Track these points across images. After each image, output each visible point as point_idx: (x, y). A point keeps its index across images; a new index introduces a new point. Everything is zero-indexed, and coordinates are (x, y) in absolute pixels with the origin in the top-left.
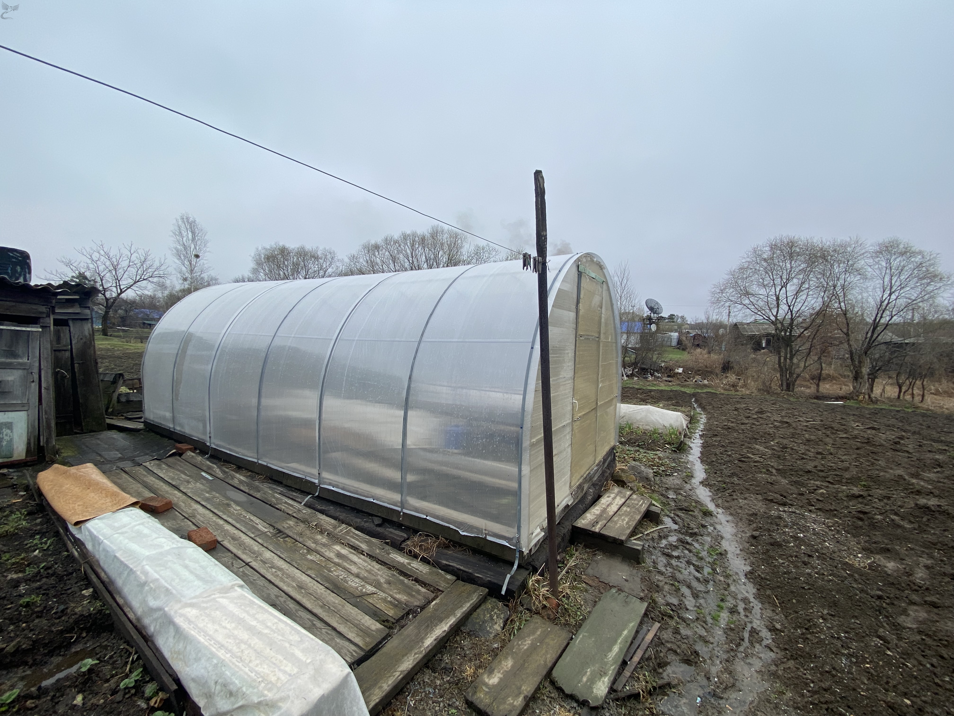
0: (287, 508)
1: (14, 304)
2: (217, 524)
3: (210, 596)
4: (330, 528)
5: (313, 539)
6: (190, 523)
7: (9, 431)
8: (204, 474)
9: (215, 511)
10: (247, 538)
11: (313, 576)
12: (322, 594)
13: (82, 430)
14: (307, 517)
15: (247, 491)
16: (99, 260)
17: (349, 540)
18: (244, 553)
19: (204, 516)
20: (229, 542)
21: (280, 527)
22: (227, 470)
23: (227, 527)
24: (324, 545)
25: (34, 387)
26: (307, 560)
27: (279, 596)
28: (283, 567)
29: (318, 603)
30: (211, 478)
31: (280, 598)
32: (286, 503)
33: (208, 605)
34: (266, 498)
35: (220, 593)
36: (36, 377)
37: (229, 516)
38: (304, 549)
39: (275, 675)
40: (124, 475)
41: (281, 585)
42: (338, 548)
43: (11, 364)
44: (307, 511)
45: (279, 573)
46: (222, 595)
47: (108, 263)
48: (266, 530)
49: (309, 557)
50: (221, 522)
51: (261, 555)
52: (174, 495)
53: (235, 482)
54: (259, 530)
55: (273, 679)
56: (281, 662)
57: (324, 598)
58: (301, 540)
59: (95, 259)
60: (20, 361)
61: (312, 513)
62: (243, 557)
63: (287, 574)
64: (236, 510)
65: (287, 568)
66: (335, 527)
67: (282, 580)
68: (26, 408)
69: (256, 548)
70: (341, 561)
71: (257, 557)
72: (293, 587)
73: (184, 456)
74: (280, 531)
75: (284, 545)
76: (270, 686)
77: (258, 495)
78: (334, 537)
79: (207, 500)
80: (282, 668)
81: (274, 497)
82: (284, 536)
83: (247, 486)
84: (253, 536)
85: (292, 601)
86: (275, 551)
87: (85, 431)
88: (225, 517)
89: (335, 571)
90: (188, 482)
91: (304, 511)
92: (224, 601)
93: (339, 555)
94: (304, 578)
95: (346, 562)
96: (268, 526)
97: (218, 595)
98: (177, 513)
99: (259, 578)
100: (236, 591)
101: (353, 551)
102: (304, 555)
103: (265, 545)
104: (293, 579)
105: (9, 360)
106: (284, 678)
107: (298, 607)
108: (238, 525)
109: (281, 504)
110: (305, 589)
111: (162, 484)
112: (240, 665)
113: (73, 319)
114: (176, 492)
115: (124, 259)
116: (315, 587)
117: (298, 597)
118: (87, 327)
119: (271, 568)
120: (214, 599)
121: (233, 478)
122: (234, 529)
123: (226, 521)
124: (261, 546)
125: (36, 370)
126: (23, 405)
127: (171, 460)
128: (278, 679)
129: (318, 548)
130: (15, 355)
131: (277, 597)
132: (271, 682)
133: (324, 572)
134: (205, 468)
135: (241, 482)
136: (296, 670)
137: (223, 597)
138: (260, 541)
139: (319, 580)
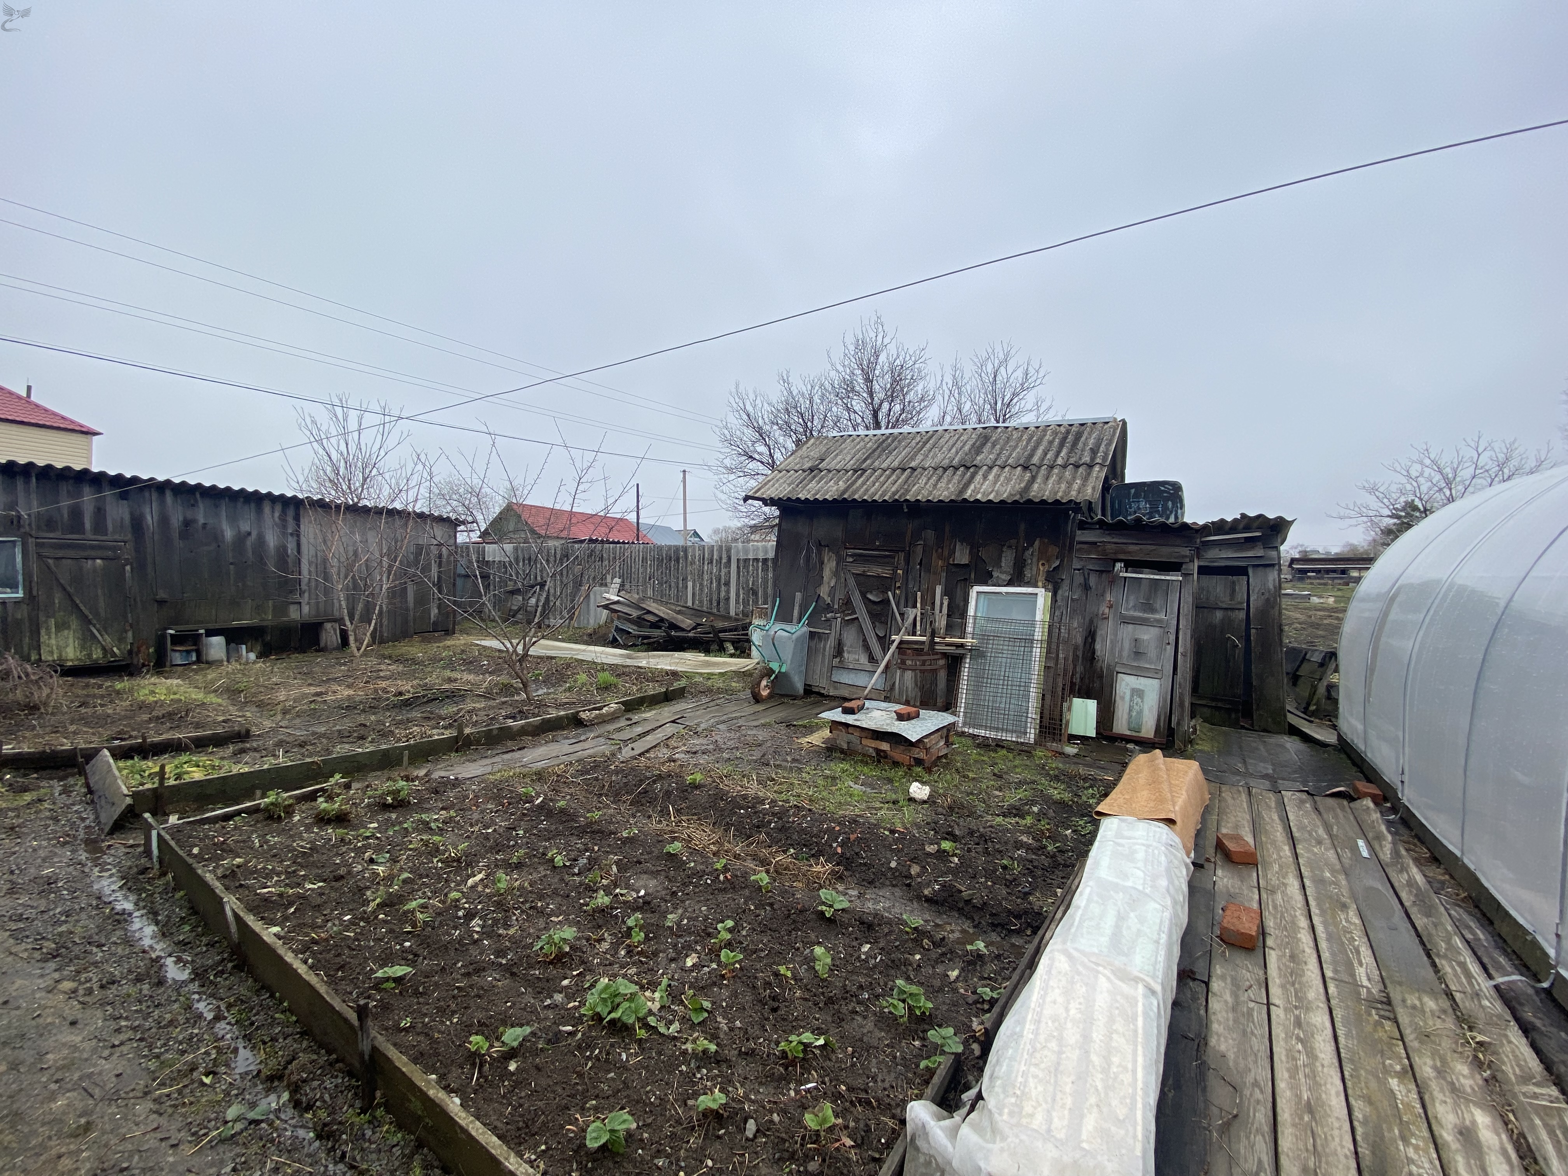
0: (1456, 974)
1: (1154, 547)
2: (1294, 923)
3: (1098, 965)
4: (1510, 1070)
5: (1444, 1061)
6: (1257, 897)
7: (1139, 700)
8: (1361, 843)
9: (1312, 903)
10: (1317, 971)
11: (1358, 1115)
12: (1335, 1153)
13: (1252, 725)
14: (1481, 1015)
15: (1407, 904)
16: (1422, 474)
17: (1533, 1127)
18: (1283, 986)
19: (1287, 899)
20: (1279, 958)
21: (1396, 995)
22: (1403, 852)
23: (1305, 937)
24: (1455, 1090)
25: (1170, 650)
26: (1383, 1083)
27: (1259, 1087)
28: (1322, 1056)
29: (1307, 1159)
30: (1365, 854)
31: (1257, 1091)
32: (1463, 965)
33: (1084, 972)
34: (1430, 935)
35: (1113, 972)
36: (1172, 638)
37: (1325, 924)
38: (1400, 1063)
39: (1035, 1108)
40: (1244, 797)
41: (1282, 1075)
42: (1482, 1120)
43: (1147, 619)
44: (1493, 1005)
45: (1303, 1059)
46: (1112, 977)
47: (1437, 477)
48: (1366, 983)
49: (1394, 1083)
50: (1303, 923)
51: (1308, 1009)
52: (1279, 850)
53: (1400, 880)
54: (1353, 975)
55: (1028, 1109)
56: (1063, 1106)
57: (1327, 1163)
58: (1413, 1044)
59: (1414, 474)
60: (1157, 616)
61: (1499, 1017)
62: (1275, 990)
63: (1313, 1071)
64: (1347, 921)
65: (1326, 1063)
66: (1526, 1078)
67: (1293, 1072)
68: (1159, 676)
69: (1311, 995)
70: (1455, 1145)
71: (1296, 1007)
72: (1299, 1097)
73: (1356, 804)
74: (1389, 1002)
75: (1369, 1028)
76: (1016, 1109)
77: (1420, 921)
78: (1502, 1094)
79: (1320, 881)
80: (1054, 1114)
81: (1448, 942)
82: (1387, 1014)
83: (1416, 895)
84: (1329, 973)
85: (1270, 1114)
86: (1338, 1025)
87: (1256, 728)
88: (1316, 920)
89: (1416, 1148)
90: (1319, 842)
91: (1486, 1003)
92: (1103, 983)
93: (1467, 1134)
94: (1337, 1103)
95: (1467, 1158)
96: (1377, 978)
97: (1107, 972)
98: (1255, 874)
99: (1263, 1036)
100: (1136, 989)
101: (1513, 1155)
102: (1387, 1071)
103: (1333, 1002)
104: (1315, 1084)
105: (1146, 615)
106: (1038, 1121)
107: (1267, 1129)
108: (1323, 945)
109: (1450, 960)
110: (1313, 1117)
111: (1280, 828)
112: (1026, 1056)
113: (1254, 566)
114: (1286, 848)
115: (1466, 465)
116: (1336, 1133)
117: (1285, 1115)
118: (1272, 576)
119: (1299, 1039)
120: (1098, 972)
121: (1404, 869)
122: (1312, 944)
123: (1313, 928)
124: (1323, 998)
125: (1173, 630)
126: (1156, 671)
127: (1331, 801)
128: (1032, 1116)
129: (1434, 1086)
130: (1153, 610)
131: (1256, 1084)
132: (1022, 1108)
133: (1390, 1130)
134: (1370, 835)
135: (1411, 883)
136: (1061, 1135)
137: (1108, 978)
138: (1332, 989)
139: (1359, 1130)
